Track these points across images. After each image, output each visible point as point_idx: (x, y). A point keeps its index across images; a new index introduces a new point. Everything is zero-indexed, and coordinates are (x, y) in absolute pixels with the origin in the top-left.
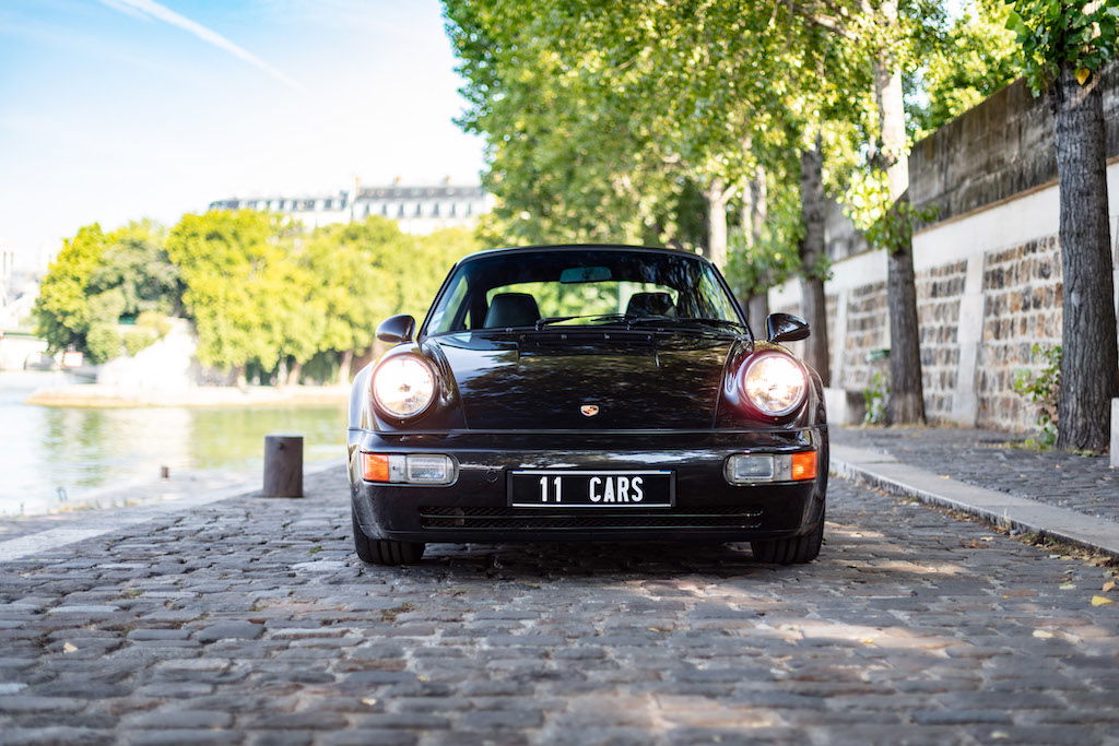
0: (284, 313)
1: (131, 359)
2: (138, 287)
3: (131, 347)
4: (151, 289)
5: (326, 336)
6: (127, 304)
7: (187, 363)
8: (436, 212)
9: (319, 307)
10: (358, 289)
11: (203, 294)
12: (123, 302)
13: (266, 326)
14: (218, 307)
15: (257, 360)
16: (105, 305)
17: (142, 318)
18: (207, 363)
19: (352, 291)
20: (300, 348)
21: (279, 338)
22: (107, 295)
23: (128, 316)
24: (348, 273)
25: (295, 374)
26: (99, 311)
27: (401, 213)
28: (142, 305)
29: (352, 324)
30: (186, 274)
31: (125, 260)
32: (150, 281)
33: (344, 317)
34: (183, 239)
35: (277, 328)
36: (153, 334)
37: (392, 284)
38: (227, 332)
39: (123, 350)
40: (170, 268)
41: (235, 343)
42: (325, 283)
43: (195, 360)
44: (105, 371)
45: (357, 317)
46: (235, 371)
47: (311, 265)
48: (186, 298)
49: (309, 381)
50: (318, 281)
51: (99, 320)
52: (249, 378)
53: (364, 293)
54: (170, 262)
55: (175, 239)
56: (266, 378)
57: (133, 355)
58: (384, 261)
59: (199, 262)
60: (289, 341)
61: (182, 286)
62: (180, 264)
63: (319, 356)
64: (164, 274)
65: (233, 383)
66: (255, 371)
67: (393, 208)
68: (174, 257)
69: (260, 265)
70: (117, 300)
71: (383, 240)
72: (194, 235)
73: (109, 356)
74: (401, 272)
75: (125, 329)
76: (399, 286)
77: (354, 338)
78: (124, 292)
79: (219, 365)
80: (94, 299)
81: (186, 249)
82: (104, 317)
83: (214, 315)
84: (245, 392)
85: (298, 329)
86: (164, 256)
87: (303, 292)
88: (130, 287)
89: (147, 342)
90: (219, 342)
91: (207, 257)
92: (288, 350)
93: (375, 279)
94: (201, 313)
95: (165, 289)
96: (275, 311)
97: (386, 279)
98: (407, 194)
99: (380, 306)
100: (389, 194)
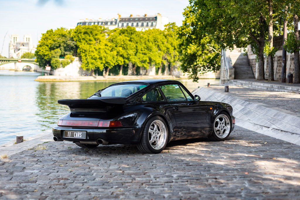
0: (105, 55)
1: (63, 69)
2: (65, 48)
3: (64, 65)
4: (68, 48)
5: (117, 61)
6: (62, 53)
7: (78, 69)
8: (147, 25)
9: (115, 53)
10: (126, 48)
11: (83, 49)
12: (61, 52)
13: (101, 59)
14: (87, 53)
15: (98, 68)
16: (56, 53)
17: (66, 56)
18: (84, 69)
19: (124, 48)
20: (110, 65)
21: (104, 62)
22: (56, 50)
23: (62, 56)
24: (122, 43)
25: (108, 73)
26: (54, 55)
27: (137, 25)
28: (66, 53)
29: (124, 57)
30: (78, 44)
31: (61, 40)
32: (68, 46)
33: (122, 56)
34: (77, 34)
35: (104, 59)
36: (70, 61)
37: (135, 46)
38: (90, 60)
39: (61, 66)
40: (74, 42)
41: (92, 63)
42: (116, 46)
43: (81, 68)
44: (56, 72)
45: (126, 56)
46: (92, 70)
47: (112, 41)
48: (78, 51)
49: (111, 74)
50: (114, 46)
51: (54, 57)
52: (95, 74)
53: (127, 49)
54: (74, 41)
55: (75, 34)
56: (100, 73)
57: (64, 67)
58: (132, 40)
59: (82, 40)
60: (107, 63)
61: (77, 47)
62: (76, 41)
63: (115, 66)
64: (71, 43)
65: (91, 75)
66: (98, 72)
67: (135, 24)
68: (75, 39)
69: (98, 41)
70: (59, 51)
71: (132, 33)
72: (80, 33)
73: (57, 67)
74: (137, 43)
75: (61, 60)
76: (136, 47)
77: (124, 61)
78: (61, 49)
79: (88, 70)
80: (52, 51)
81: (78, 36)
82: (56, 56)
83: (86, 56)
84: (95, 78)
85: (109, 59)
86: (72, 39)
87: (110, 49)
88: (62, 48)
89: (68, 64)
90: (88, 63)
91: (84, 39)
92: (106, 65)
93: (130, 44)
94: (83, 55)
95: (72, 48)
96: (103, 54)
97: (133, 45)
98: (139, 20)
99: (131, 52)
100: (134, 20)
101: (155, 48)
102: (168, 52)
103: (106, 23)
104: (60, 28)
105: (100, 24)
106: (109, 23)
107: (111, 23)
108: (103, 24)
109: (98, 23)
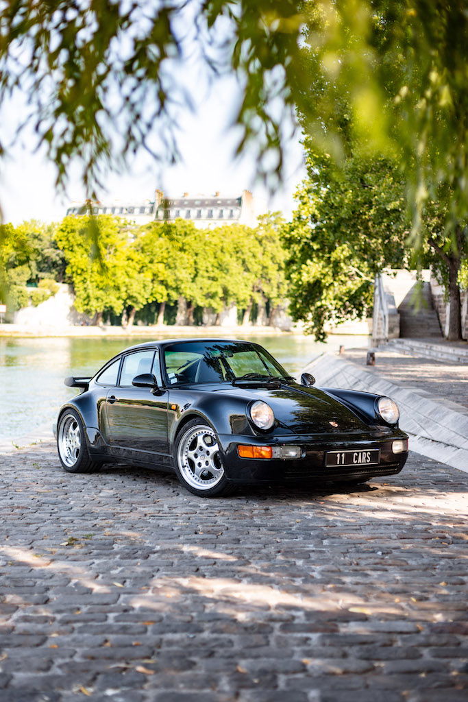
0: (127, 280)
1: (35, 309)
2: (38, 263)
3: (35, 301)
4: (47, 265)
5: (152, 294)
6: (32, 274)
7: (68, 311)
8: (221, 216)
9: (148, 276)
10: (172, 266)
11: (78, 268)
12: (30, 273)
13: (118, 288)
14: (87, 276)
15: (112, 308)
16: (18, 275)
17: (42, 283)
18: (81, 311)
19: (168, 266)
20: (136, 302)
21: (124, 296)
22: (19, 269)
23: (32, 282)
24: (165, 255)
25: (132, 319)
26: (15, 279)
27: (199, 216)
28: (41, 275)
29: (167, 287)
30: (68, 255)
32: (46, 259)
33: (162, 282)
34: (66, 234)
35: (123, 289)
36: (48, 292)
37: (192, 261)
38: (93, 292)
39: (30, 303)
40: (58, 252)
41: (97, 299)
42: (151, 262)
43: (73, 309)
44: (21, 316)
45: (171, 283)
46: (97, 314)
47: (143, 250)
48: (68, 271)
49: (140, 322)
50: (147, 260)
51: (15, 284)
52: (105, 321)
53: (176, 268)
54: (58, 248)
55: (61, 233)
56: (116, 321)
57: (36, 306)
58: (186, 247)
59: (76, 248)
60: (130, 297)
61: (65, 263)
62: (64, 248)
63: (148, 306)
64: (53, 255)
65: (95, 324)
66: (110, 317)
67: (194, 212)
68: (60, 245)
69: (112, 251)
70: (25, 272)
71: (186, 234)
72: (73, 231)
73: (22, 305)
74: (197, 254)
75: (30, 290)
76: (196, 263)
77: (168, 295)
78: (29, 267)
79: (88, 312)
80: (12, 271)
81: (68, 240)
82: (18, 282)
83: (84, 281)
84: (104, 329)
85: (135, 289)
86: (54, 245)
87: (138, 267)
88: (33, 264)
89: (45, 298)
90: (88, 297)
91: (79, 245)
92: (129, 302)
93: (181, 258)
94: (77, 279)
95: (54, 264)
96: (121, 279)
97: (187, 258)
98: (203, 204)
99: (184, 274)
100: (192, 204)
101: (235, 267)
102: (265, 277)
103: (131, 211)
104: (28, 220)
105: (117, 211)
106: (137, 211)
107: (142, 210)
108: (124, 211)
109: (113, 209)
